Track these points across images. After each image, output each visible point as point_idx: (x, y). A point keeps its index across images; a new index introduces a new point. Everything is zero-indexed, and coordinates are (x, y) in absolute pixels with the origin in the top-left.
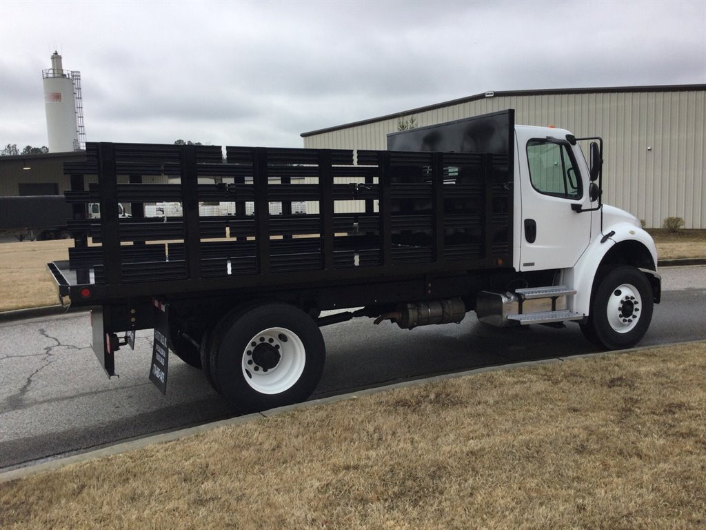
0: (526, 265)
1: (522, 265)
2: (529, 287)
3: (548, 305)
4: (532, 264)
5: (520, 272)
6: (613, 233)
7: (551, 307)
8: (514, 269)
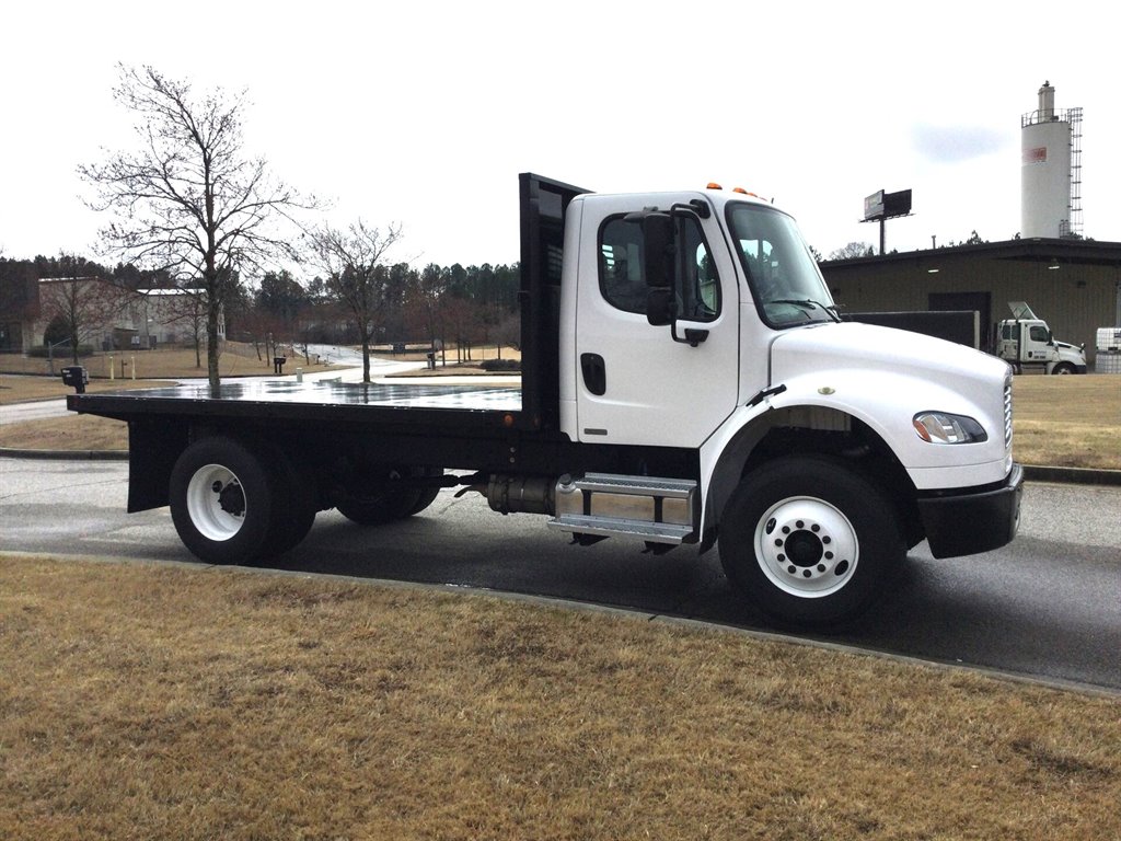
0: (588, 431)
1: (582, 432)
2: (651, 475)
3: (647, 509)
4: (604, 432)
5: (580, 443)
6: (782, 389)
7: (653, 514)
8: (566, 436)
